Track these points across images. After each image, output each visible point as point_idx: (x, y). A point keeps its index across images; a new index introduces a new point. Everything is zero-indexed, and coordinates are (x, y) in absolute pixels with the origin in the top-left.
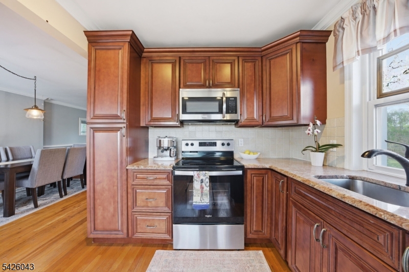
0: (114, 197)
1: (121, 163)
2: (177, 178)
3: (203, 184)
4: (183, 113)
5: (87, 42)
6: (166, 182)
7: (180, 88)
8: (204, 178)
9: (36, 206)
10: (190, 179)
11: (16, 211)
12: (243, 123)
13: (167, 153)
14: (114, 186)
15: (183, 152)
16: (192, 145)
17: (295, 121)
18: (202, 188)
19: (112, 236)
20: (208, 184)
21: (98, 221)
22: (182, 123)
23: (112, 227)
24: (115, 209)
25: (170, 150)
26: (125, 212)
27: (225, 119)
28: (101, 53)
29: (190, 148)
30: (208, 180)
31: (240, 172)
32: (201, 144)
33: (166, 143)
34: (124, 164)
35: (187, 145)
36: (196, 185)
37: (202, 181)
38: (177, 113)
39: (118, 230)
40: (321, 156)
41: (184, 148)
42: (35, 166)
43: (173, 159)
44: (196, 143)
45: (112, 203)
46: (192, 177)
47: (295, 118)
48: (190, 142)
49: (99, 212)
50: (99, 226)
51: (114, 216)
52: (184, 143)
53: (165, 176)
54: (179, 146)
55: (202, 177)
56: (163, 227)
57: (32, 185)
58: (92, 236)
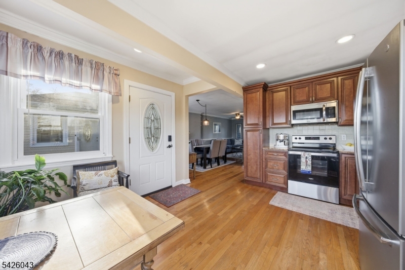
0: (256, 162)
1: (260, 146)
2: (290, 155)
3: (307, 160)
4: (293, 119)
5: (243, 91)
6: (284, 157)
7: (291, 105)
8: (308, 156)
9: (211, 167)
11: (207, 167)
12: (342, 123)
13: (283, 143)
14: (256, 157)
15: (293, 143)
16: (300, 138)
18: (307, 162)
19: (255, 181)
20: (311, 160)
21: (249, 173)
22: (293, 125)
23: (255, 176)
24: (257, 168)
25: (285, 142)
26: (261, 170)
27: (326, 121)
28: (249, 96)
29: (298, 141)
30: (310, 157)
31: (335, 155)
32: (307, 138)
33: (281, 137)
34: (261, 147)
35: (296, 138)
36: (303, 160)
37: (307, 158)
38: (289, 119)
39: (258, 178)
41: (294, 140)
42: (211, 148)
43: (287, 147)
44: (303, 138)
45: (255, 165)
46: (300, 155)
48: (298, 137)
49: (249, 168)
50: (249, 175)
51: (256, 171)
52: (294, 137)
53: (283, 154)
54: (290, 139)
55: (306, 156)
56: (282, 181)
57: (210, 156)
58: (246, 179)
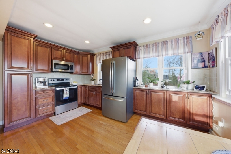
1: (30, 88)
6: (53, 93)
7: (52, 59)
10: (63, 90)
14: (25, 99)
16: (54, 80)
17: (88, 74)
18: (67, 92)
21: (14, 117)
25: (45, 83)
32: (57, 80)
34: (32, 89)
36: (65, 92)
37: (67, 90)
40: (93, 81)
41: (50, 82)
45: (24, 106)
47: (88, 73)
48: (52, 80)
51: (25, 111)
52: (50, 80)
53: (52, 91)
